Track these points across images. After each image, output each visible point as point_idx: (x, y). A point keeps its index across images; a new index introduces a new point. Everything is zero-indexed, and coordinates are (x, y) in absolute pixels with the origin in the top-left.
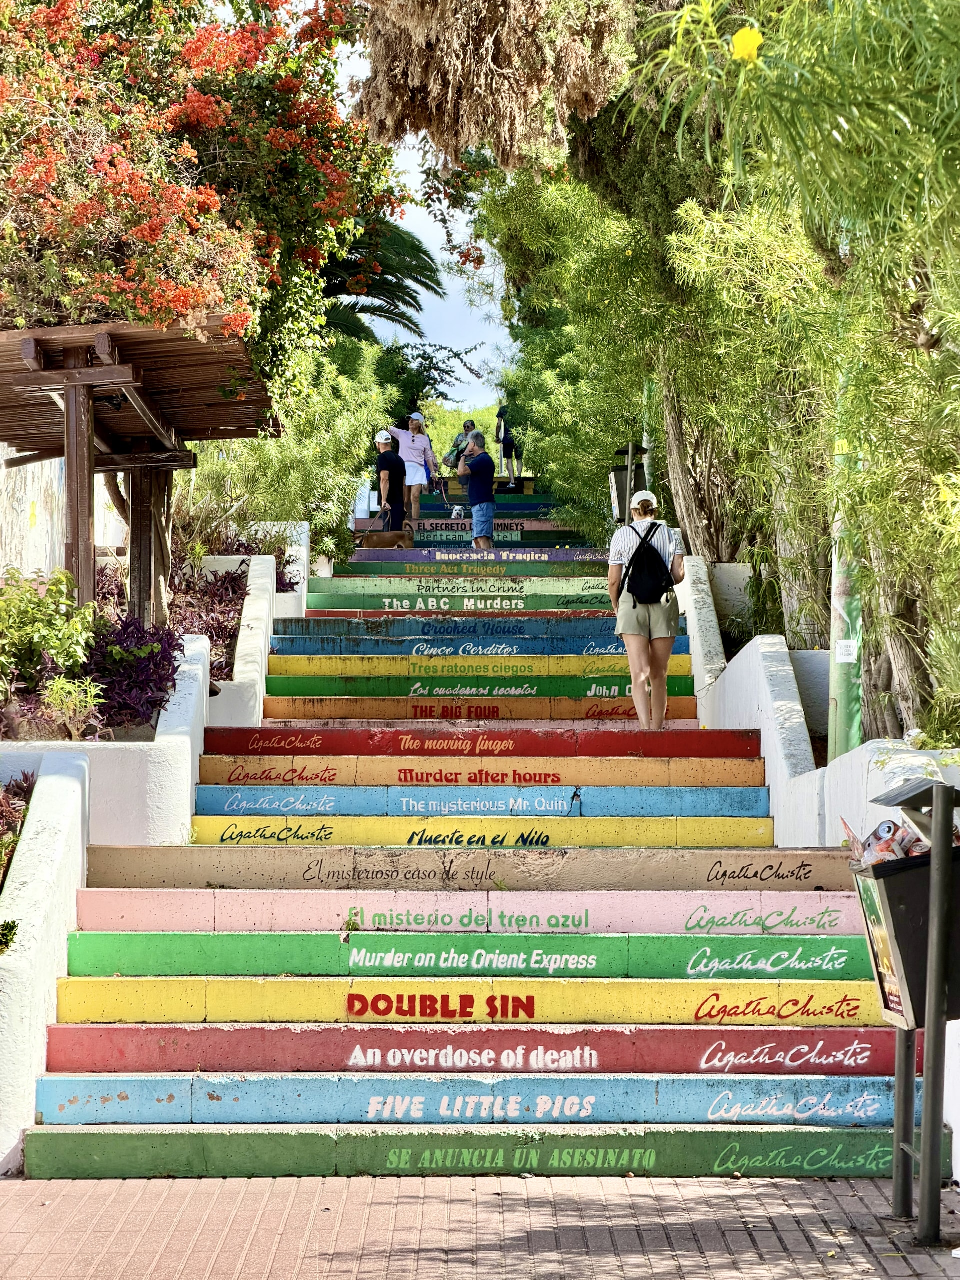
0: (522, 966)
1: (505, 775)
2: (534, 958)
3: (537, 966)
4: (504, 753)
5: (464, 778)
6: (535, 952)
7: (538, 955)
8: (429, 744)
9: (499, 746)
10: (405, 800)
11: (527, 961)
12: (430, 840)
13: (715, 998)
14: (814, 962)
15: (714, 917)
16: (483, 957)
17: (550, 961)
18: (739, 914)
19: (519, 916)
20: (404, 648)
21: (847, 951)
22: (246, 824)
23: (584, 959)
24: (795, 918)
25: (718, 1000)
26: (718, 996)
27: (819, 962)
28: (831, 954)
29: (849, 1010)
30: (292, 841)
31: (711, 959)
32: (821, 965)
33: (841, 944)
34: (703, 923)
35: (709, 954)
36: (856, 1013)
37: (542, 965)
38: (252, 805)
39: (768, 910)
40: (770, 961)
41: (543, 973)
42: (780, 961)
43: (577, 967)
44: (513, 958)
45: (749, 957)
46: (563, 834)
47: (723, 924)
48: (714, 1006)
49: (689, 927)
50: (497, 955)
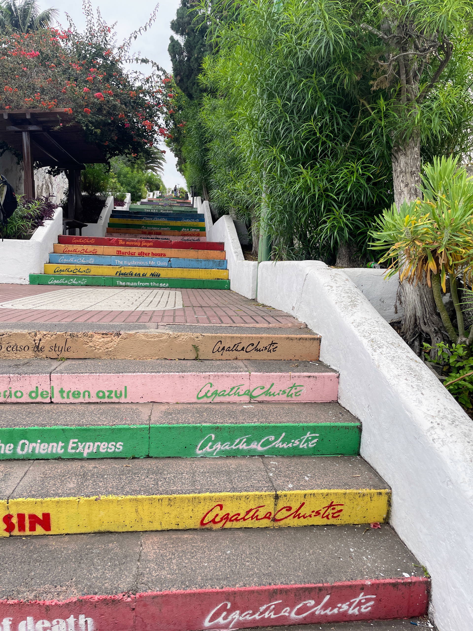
0: (61, 451)
1: (149, 253)
2: (71, 445)
3: (73, 451)
4: (150, 247)
5: (136, 254)
6: (72, 441)
7: (74, 443)
8: (127, 243)
9: (149, 244)
10: (117, 260)
11: (65, 447)
12: (123, 274)
13: (219, 507)
14: (293, 443)
15: (217, 391)
16: (26, 446)
17: (84, 448)
18: (234, 388)
19: (75, 391)
20: (141, 218)
21: (317, 435)
22: (62, 267)
23: (112, 445)
24: (272, 391)
25: (221, 509)
26: (221, 506)
27: (297, 443)
28: (306, 437)
29: (333, 514)
30: (78, 273)
31: (215, 442)
32: (299, 445)
33: (314, 429)
34: (209, 394)
35: (213, 439)
36: (339, 515)
37: (78, 451)
38: (67, 261)
39: (255, 386)
40: (260, 443)
41: (77, 457)
42: (268, 443)
43: (107, 452)
44: (53, 446)
45: (245, 440)
46: (164, 273)
47: (223, 395)
48: (217, 515)
49: (199, 396)
50: (38, 444)
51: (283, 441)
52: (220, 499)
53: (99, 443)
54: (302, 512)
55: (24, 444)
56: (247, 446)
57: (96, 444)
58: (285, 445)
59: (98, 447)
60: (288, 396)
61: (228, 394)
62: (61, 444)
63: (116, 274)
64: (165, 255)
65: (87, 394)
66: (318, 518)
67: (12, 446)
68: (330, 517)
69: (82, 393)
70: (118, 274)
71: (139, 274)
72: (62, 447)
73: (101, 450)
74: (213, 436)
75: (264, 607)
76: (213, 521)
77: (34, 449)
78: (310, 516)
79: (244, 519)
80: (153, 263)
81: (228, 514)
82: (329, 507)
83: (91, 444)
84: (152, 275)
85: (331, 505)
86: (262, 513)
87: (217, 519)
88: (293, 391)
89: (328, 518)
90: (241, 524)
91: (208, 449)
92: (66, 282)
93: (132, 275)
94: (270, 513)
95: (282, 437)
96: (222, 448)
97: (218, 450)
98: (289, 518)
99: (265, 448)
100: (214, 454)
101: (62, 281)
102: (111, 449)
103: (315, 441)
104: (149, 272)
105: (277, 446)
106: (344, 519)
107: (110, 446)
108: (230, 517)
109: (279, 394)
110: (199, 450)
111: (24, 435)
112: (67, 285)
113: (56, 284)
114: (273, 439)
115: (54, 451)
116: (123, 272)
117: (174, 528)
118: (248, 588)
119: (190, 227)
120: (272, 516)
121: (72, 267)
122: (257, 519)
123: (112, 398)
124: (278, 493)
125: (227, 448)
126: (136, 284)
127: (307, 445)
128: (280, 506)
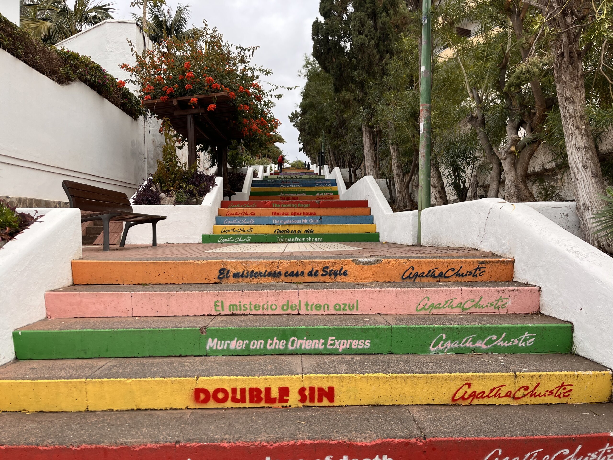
0: (321, 347)
1: (301, 213)
2: (329, 342)
3: (331, 347)
4: (301, 207)
5: (290, 214)
6: (330, 338)
7: (332, 340)
10: (274, 220)
11: (325, 344)
12: (280, 232)
13: (467, 386)
14: (513, 342)
15: (433, 304)
16: (295, 342)
17: (339, 344)
18: (448, 301)
19: (317, 304)
20: (279, 186)
21: (534, 335)
22: (229, 228)
23: (362, 342)
24: (481, 303)
25: (469, 387)
26: (469, 385)
27: (516, 341)
28: (524, 336)
29: (564, 393)
30: (242, 233)
31: (445, 341)
32: (518, 344)
33: (530, 330)
34: (427, 307)
35: (444, 338)
36: (569, 395)
37: (334, 347)
38: (231, 222)
39: (466, 299)
40: (484, 342)
41: (335, 352)
42: (490, 341)
43: (357, 348)
44: (315, 343)
45: (471, 339)
46: (318, 229)
47: (438, 307)
48: (466, 393)
49: (418, 309)
50: (304, 341)
51: (504, 340)
52: (468, 378)
53: (351, 341)
54: (537, 391)
55: (293, 341)
56: (473, 344)
57: (349, 341)
58: (505, 343)
59: (351, 343)
60: (495, 308)
61: (443, 307)
62: (322, 341)
63: (275, 232)
64: (315, 214)
65: (326, 306)
66: (552, 396)
67: (285, 342)
68: (561, 396)
69: (322, 305)
70: (277, 231)
71: (295, 231)
72: (323, 344)
73: (353, 347)
74: (444, 335)
75: (529, 454)
76: (463, 398)
77: (301, 345)
78: (545, 395)
79: (488, 396)
80: (305, 221)
81: (475, 392)
82: (560, 387)
83: (345, 341)
84: (306, 231)
85: (562, 385)
86: (503, 392)
87: (466, 396)
88: (500, 304)
89: (560, 397)
90: (486, 401)
91: (439, 347)
92: (233, 240)
93: (288, 232)
94: (511, 392)
95: (503, 337)
96: (452, 346)
97: (448, 347)
98: (527, 396)
99: (489, 346)
100: (445, 351)
101: (230, 240)
102: (361, 346)
103: (533, 340)
104: (303, 229)
105: (498, 344)
106: (574, 398)
107: (360, 343)
108: (477, 394)
109: (487, 306)
110: (433, 347)
111: (295, 333)
112: (233, 243)
113: (225, 243)
114: (495, 338)
115: (316, 347)
116: (281, 229)
117: (430, 403)
118: (515, 438)
119: (324, 192)
120: (512, 395)
121: (237, 227)
122: (500, 397)
123: (346, 310)
124: (517, 374)
125: (456, 346)
126: (293, 240)
127: (526, 344)
128: (519, 386)
